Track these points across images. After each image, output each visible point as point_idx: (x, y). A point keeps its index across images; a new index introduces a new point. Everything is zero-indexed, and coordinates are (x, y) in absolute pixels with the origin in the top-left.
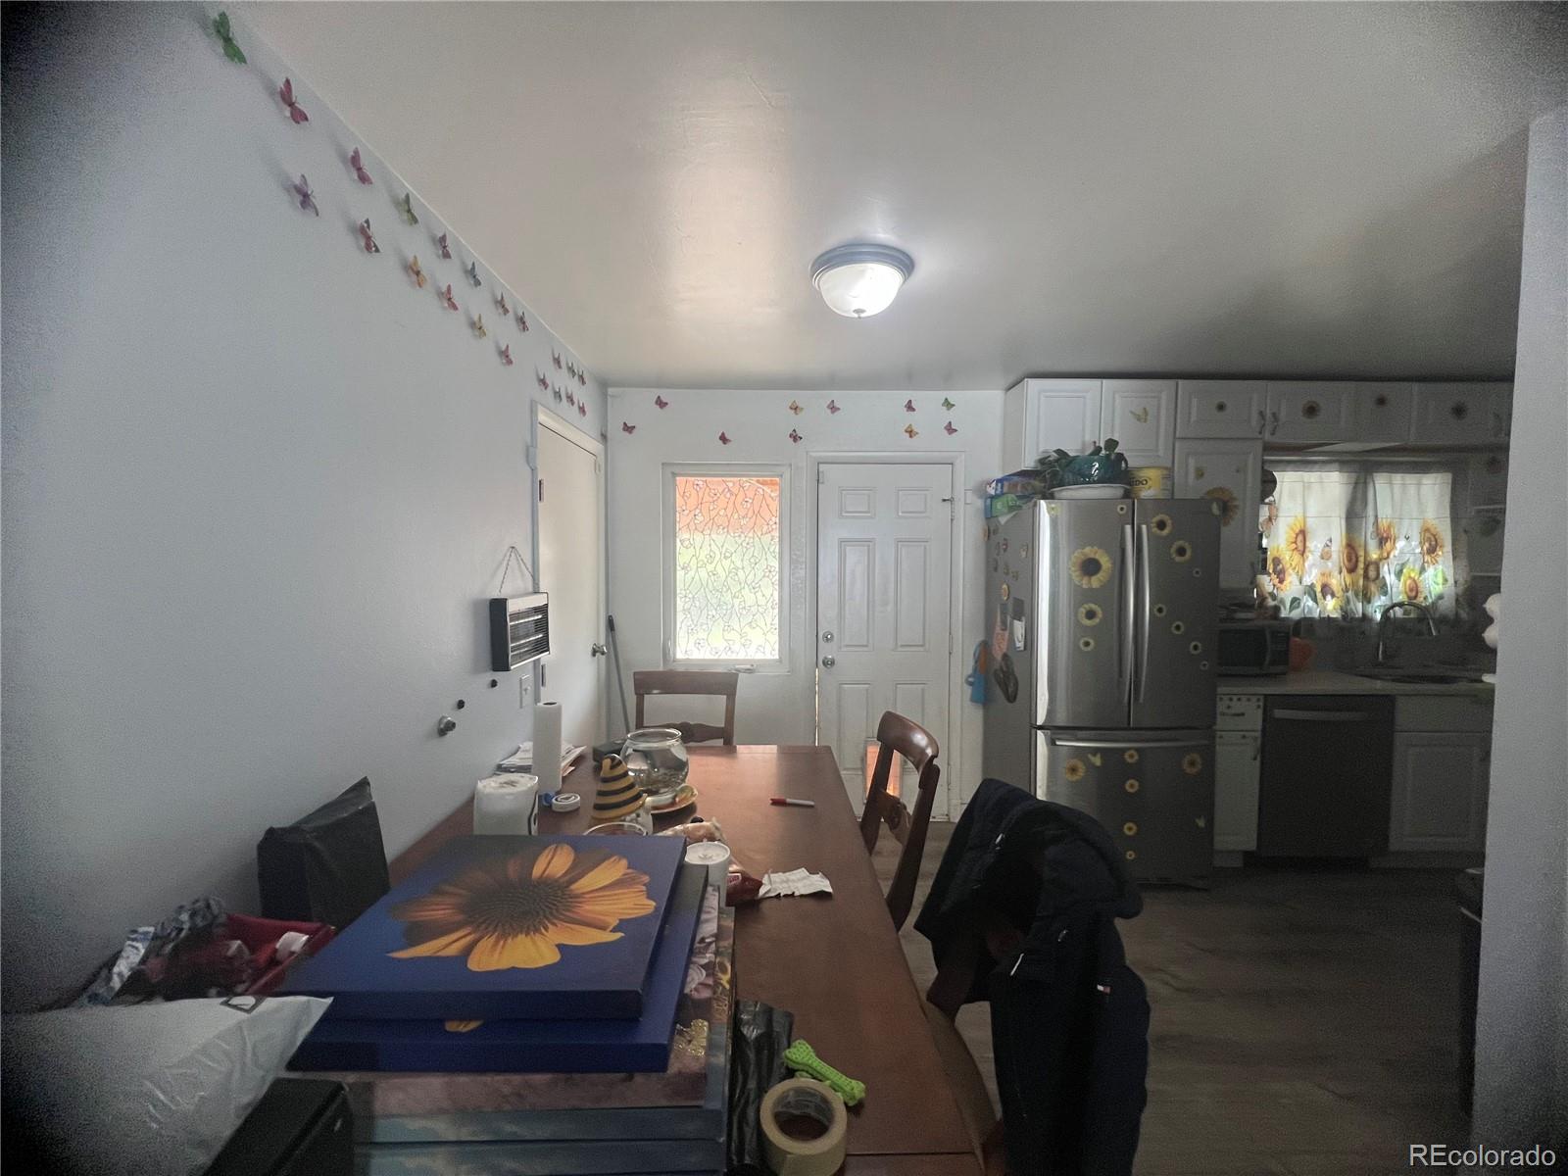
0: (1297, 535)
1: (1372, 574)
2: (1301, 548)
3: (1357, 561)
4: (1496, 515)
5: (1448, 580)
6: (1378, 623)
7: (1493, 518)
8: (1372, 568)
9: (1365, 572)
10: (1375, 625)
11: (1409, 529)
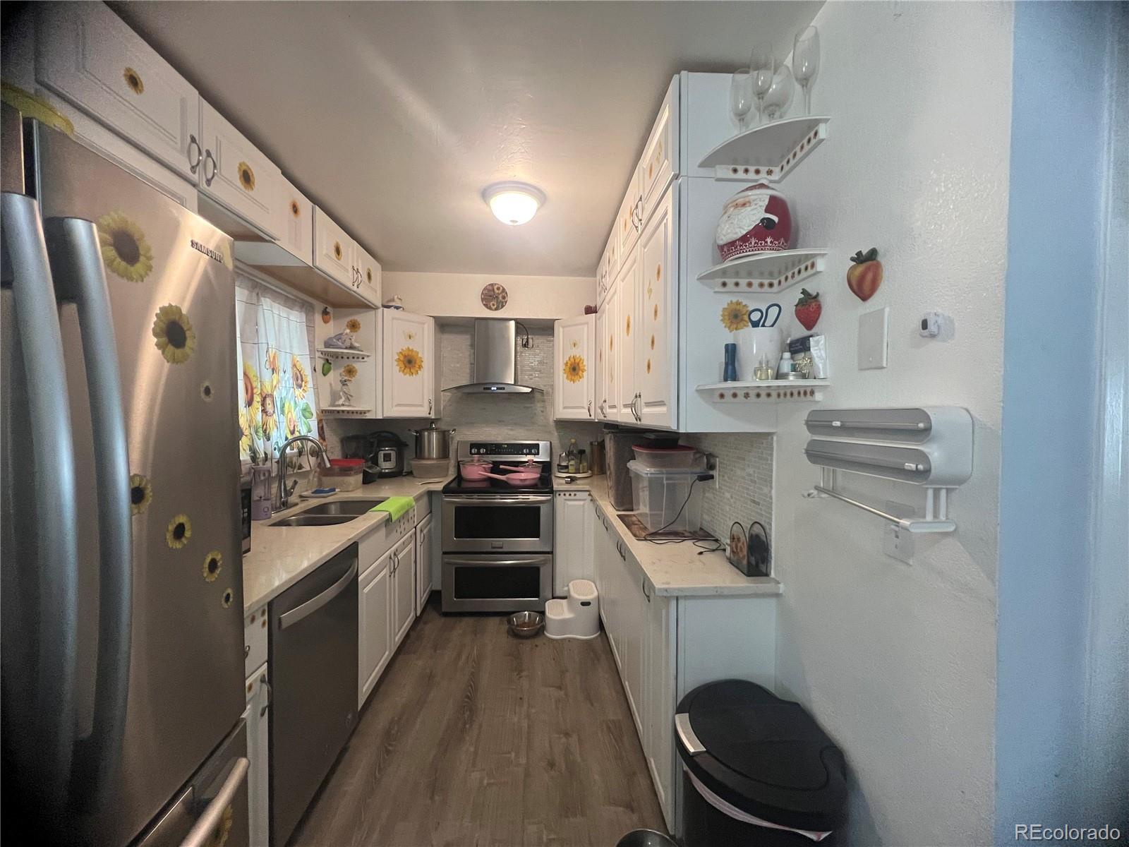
1: (269, 408)
3: (253, 394)
4: (329, 358)
5: (312, 415)
6: (278, 462)
7: (327, 360)
8: (268, 401)
9: (263, 405)
10: (275, 465)
11: (284, 363)
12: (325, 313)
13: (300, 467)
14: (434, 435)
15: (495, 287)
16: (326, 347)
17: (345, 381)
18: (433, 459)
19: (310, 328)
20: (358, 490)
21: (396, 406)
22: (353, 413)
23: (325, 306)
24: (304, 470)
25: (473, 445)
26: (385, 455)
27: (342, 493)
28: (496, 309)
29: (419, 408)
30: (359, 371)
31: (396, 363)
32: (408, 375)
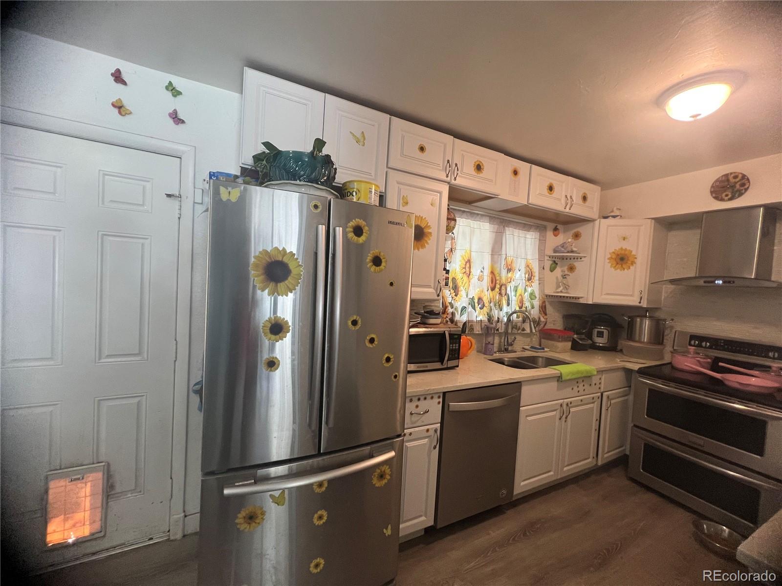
0: (466, 262)
1: (503, 292)
2: (468, 272)
3: (496, 283)
4: (556, 260)
5: (536, 297)
6: (505, 324)
7: (555, 261)
8: (503, 288)
9: (500, 290)
10: (503, 326)
11: (520, 264)
12: (556, 229)
13: (524, 330)
14: (647, 323)
15: (731, 178)
16: (554, 253)
17: (565, 275)
18: (643, 343)
19: (542, 242)
20: (566, 354)
21: (605, 294)
22: (570, 298)
23: (556, 225)
24: (525, 332)
25: (693, 337)
26: (598, 332)
27: (552, 352)
28: (730, 199)
29: (631, 298)
30: (577, 268)
31: (608, 261)
32: (619, 270)
